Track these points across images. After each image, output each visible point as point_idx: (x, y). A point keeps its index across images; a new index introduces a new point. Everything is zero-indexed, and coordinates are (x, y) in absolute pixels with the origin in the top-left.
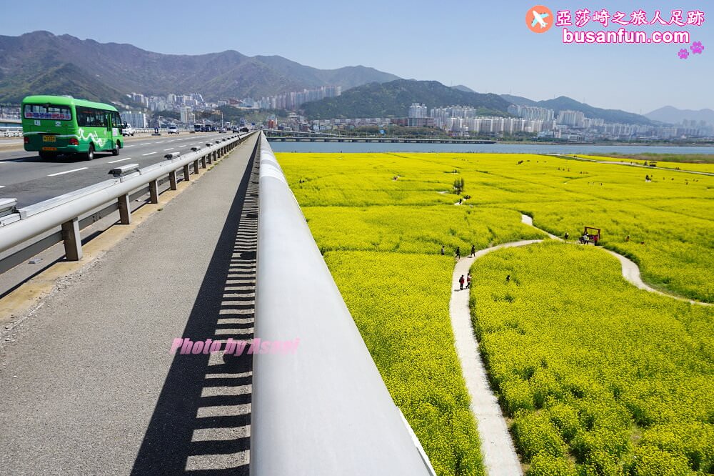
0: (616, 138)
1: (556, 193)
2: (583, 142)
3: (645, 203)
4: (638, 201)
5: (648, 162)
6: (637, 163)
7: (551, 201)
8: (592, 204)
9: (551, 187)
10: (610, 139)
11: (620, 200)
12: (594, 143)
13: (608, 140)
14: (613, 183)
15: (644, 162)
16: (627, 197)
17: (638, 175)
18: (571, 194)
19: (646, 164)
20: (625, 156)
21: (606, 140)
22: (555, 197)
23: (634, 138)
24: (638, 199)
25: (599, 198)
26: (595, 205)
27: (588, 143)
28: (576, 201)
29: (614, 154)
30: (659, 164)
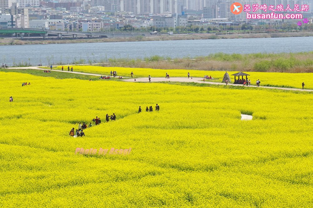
0: (146, 24)
1: (62, 164)
2: (79, 35)
3: (262, 168)
4: (247, 167)
5: (230, 74)
6: (209, 78)
7: (59, 186)
8: (156, 185)
9: (47, 149)
10: (136, 25)
11: (210, 169)
12: (103, 37)
13: (132, 29)
14: (180, 127)
15: (221, 74)
16: (223, 158)
17: (222, 104)
18: (98, 163)
19: (226, 79)
20: (178, 64)
21: (128, 29)
22: (65, 175)
23: (184, 22)
24: (247, 162)
25: (164, 166)
26: (161, 185)
27: (89, 37)
28: (117, 179)
29: (155, 59)
30: (253, 77)
